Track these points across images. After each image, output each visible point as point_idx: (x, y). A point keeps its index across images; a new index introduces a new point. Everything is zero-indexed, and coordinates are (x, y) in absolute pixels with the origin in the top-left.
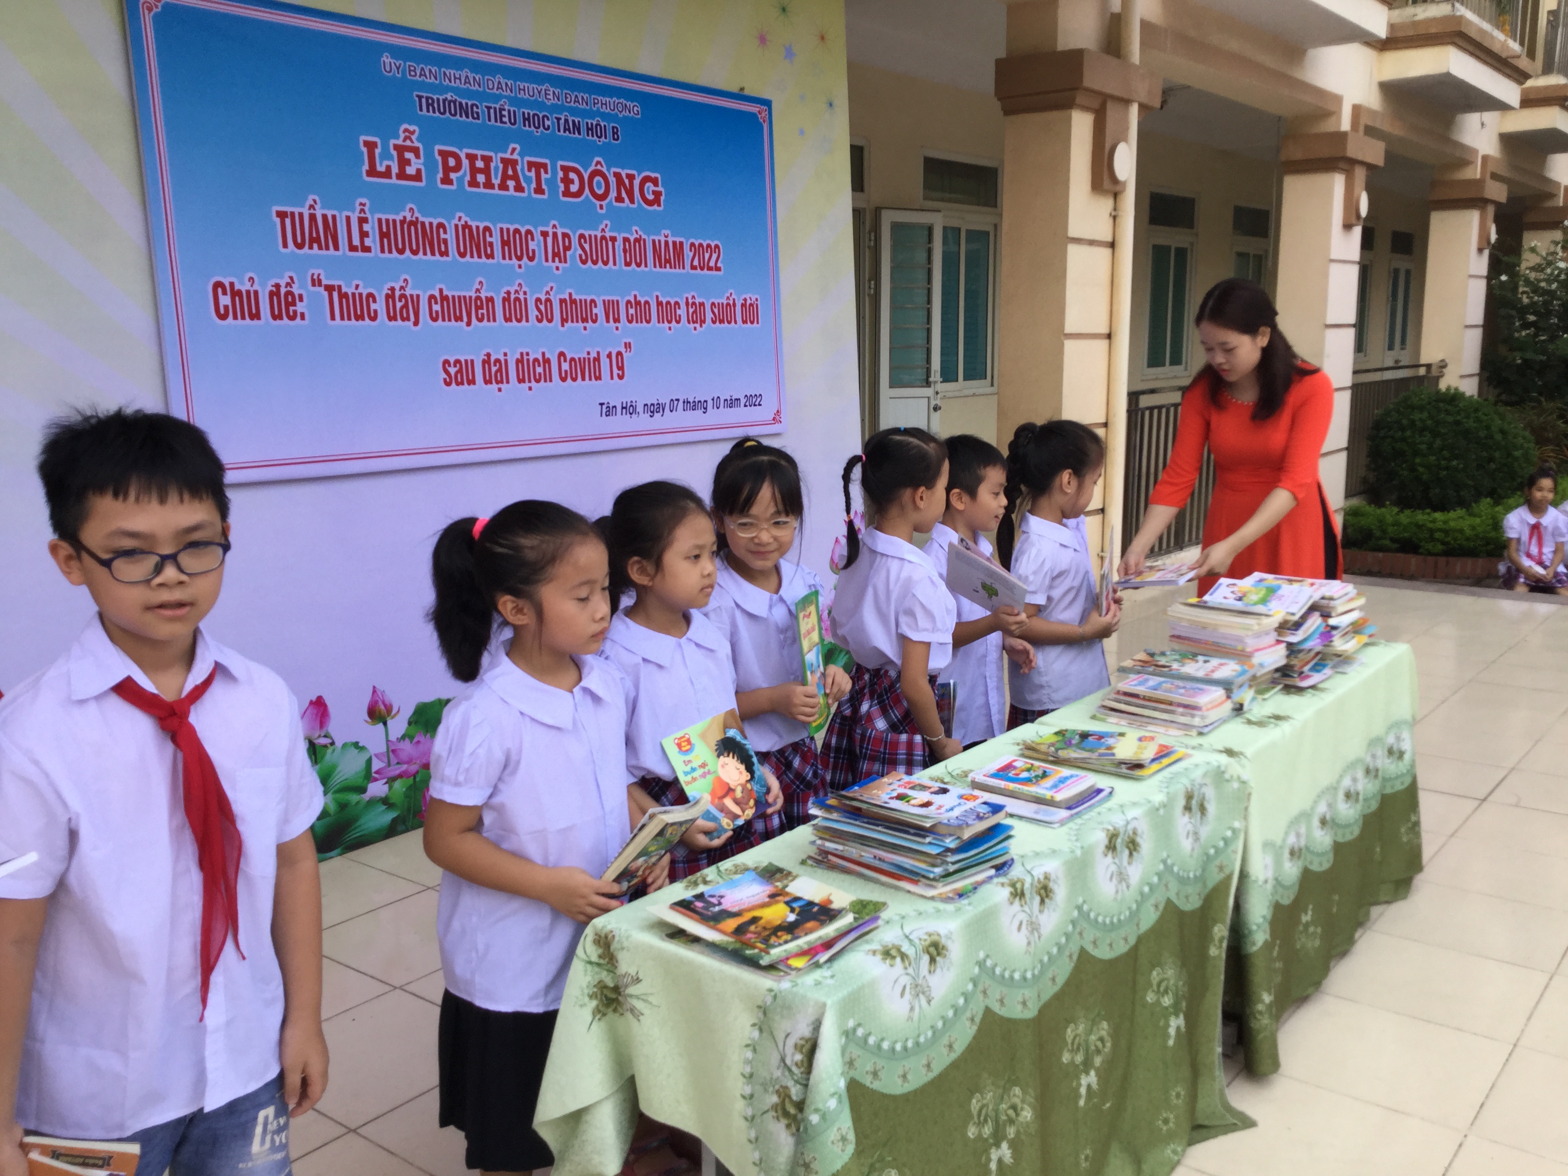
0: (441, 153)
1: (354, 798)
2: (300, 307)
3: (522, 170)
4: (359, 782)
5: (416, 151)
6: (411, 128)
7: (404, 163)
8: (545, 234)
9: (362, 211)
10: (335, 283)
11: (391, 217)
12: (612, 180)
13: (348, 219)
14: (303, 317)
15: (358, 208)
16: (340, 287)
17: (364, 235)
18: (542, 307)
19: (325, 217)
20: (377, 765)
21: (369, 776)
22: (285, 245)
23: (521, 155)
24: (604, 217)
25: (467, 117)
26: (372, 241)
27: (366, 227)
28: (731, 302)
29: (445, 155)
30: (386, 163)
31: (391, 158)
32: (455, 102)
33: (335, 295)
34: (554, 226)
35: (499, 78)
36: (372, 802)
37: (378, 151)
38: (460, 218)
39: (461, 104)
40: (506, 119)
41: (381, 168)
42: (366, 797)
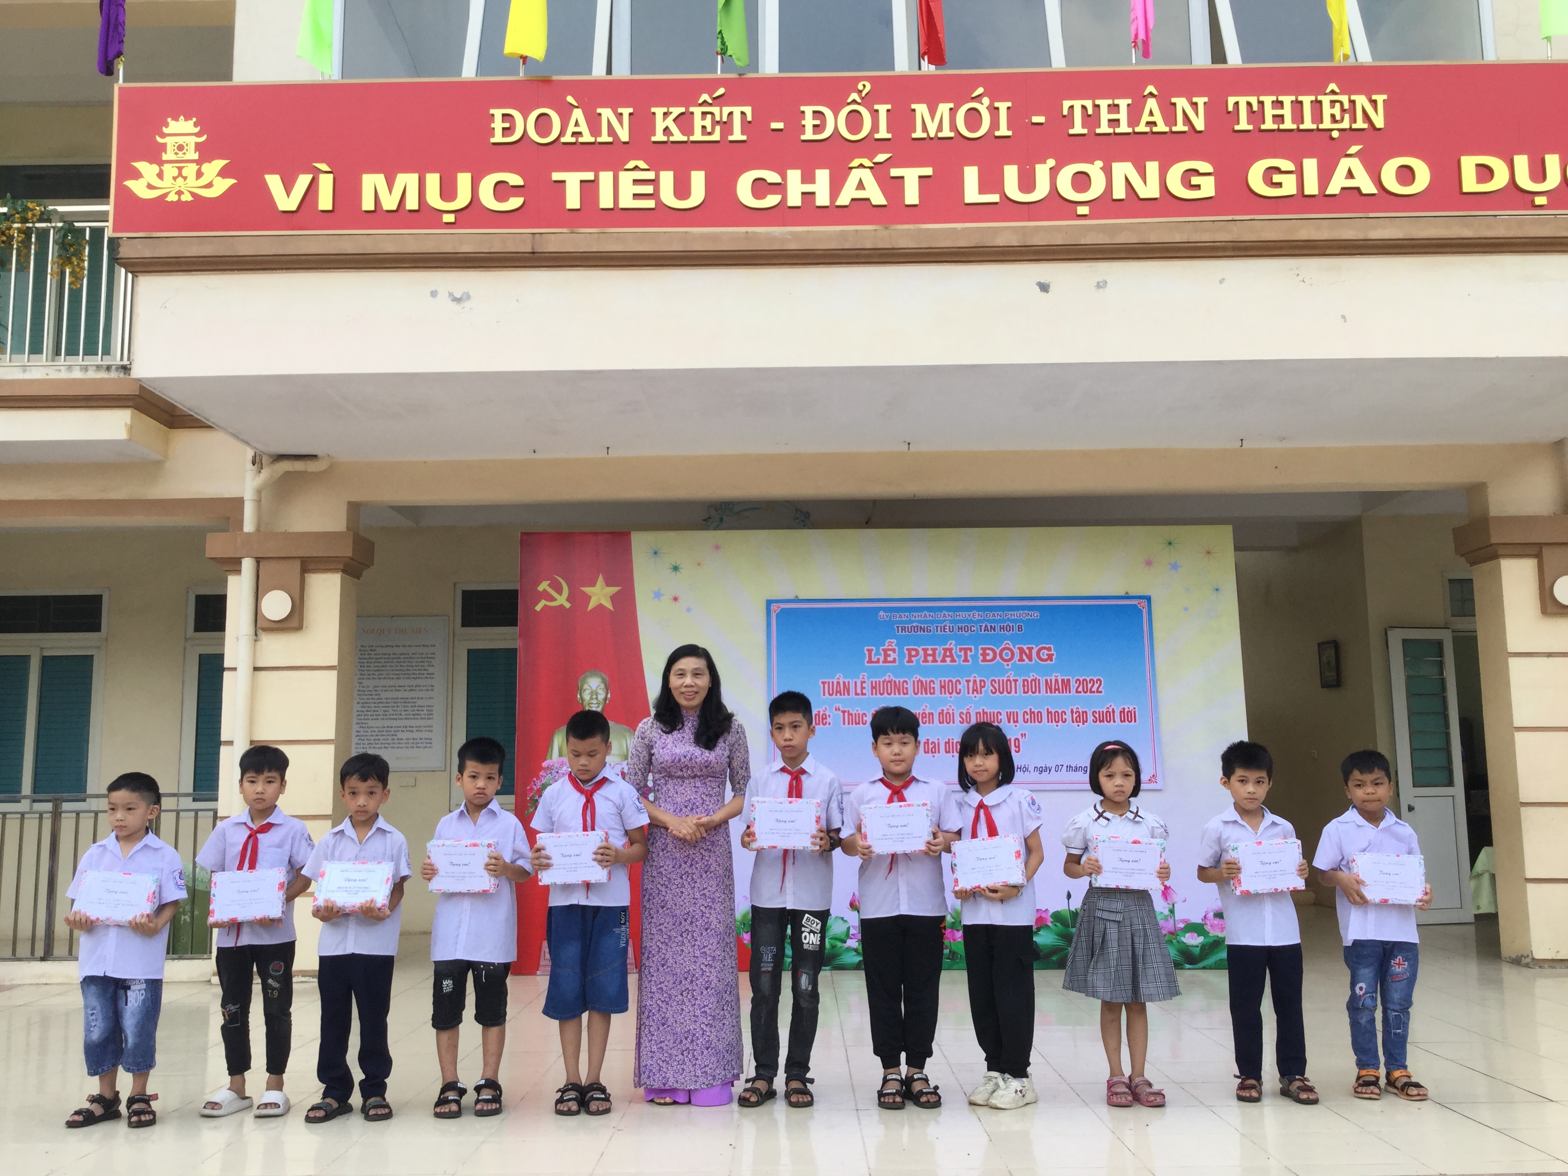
0: (907, 649)
1: (839, 944)
2: (828, 720)
3: (956, 652)
4: (843, 937)
5: (894, 651)
6: (892, 641)
7: (886, 655)
8: (968, 681)
9: (863, 678)
10: (847, 709)
11: (877, 680)
12: (1017, 652)
13: (856, 683)
14: (829, 724)
15: (861, 677)
16: (849, 711)
17: (863, 688)
18: (964, 717)
19: (844, 683)
20: (852, 931)
21: (848, 935)
22: (824, 695)
23: (956, 645)
24: (1010, 670)
25: (924, 632)
26: (867, 691)
27: (864, 685)
28: (1111, 710)
29: (909, 650)
30: (877, 657)
31: (880, 655)
32: (917, 627)
33: (846, 714)
34: (975, 677)
35: (944, 612)
36: (849, 949)
37: (873, 653)
38: (916, 678)
39: (921, 627)
40: (947, 630)
41: (874, 659)
42: (846, 945)
